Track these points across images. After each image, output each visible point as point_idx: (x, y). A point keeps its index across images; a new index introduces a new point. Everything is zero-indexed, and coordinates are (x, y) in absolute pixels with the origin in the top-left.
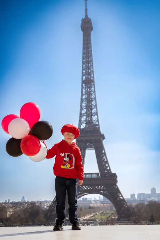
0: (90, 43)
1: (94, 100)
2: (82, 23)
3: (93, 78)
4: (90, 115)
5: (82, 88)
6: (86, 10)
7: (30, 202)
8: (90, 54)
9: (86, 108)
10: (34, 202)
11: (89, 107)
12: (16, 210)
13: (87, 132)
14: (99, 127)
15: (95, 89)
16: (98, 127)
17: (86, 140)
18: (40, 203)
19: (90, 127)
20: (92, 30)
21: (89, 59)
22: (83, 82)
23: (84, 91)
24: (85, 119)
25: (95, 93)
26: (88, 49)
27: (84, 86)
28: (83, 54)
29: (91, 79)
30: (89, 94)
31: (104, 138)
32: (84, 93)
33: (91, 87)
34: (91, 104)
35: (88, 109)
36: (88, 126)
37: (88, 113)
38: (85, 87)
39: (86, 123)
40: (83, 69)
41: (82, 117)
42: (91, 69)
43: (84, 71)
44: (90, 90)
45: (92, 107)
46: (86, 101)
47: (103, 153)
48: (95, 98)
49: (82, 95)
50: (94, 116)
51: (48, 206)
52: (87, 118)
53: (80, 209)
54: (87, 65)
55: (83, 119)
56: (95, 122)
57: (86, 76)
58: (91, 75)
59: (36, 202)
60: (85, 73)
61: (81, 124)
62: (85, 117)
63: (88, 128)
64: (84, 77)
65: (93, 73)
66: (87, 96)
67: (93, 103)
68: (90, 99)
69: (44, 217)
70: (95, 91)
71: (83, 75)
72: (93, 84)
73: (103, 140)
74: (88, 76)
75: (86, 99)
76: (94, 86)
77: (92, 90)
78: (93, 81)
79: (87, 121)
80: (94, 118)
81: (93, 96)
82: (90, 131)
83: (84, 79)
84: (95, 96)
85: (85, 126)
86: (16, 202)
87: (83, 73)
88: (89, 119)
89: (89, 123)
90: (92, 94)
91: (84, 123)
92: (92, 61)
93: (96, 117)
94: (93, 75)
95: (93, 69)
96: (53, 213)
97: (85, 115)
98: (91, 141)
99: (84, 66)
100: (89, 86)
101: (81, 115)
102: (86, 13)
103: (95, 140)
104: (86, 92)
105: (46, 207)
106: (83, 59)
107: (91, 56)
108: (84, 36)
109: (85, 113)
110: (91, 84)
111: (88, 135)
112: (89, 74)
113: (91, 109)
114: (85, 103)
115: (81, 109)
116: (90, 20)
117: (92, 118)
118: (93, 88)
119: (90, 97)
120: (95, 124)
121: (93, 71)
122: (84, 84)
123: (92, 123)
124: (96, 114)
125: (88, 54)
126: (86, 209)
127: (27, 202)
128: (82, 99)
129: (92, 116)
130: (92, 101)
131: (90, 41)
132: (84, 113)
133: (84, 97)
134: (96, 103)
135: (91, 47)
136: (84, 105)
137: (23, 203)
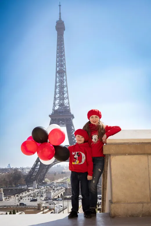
0: (63, 41)
1: (66, 87)
2: (57, 25)
3: (65, 69)
4: (62, 99)
5: (56, 77)
6: (60, 13)
7: (14, 169)
8: (63, 49)
9: (59, 94)
10: (18, 169)
11: (62, 93)
12: (2, 175)
13: (60, 112)
14: (70, 109)
15: (66, 78)
16: (68, 108)
17: (59, 119)
18: (23, 169)
19: (62, 109)
20: (64, 30)
21: (62, 54)
22: (57, 72)
23: (58, 79)
24: (58, 102)
25: (66, 81)
26: (61, 45)
27: (57, 75)
28: (57, 49)
29: (64, 70)
30: (62, 82)
31: (73, 117)
32: (58, 81)
33: (63, 76)
34: (64, 90)
35: (61, 94)
36: (60, 108)
37: (61, 97)
38: (59, 77)
39: (59, 106)
40: (57, 62)
41: (56, 100)
42: (63, 62)
43: (58, 64)
44: (63, 79)
45: (64, 92)
46: (59, 88)
47: (72, 129)
48: (67, 85)
49: (56, 82)
50: (65, 99)
51: (28, 172)
52: (60, 102)
53: (54, 174)
54: (60, 58)
55: (57, 102)
56: (66, 104)
57: (59, 67)
58: (63, 67)
59: (19, 169)
60: (59, 64)
61: (55, 106)
62: (58, 101)
63: (61, 109)
64: (58, 68)
65: (65, 65)
66: (60, 84)
67: (65, 89)
68: (63, 86)
69: (25, 180)
70: (66, 80)
71: (57, 67)
72: (65, 74)
73: (73, 119)
74: (61, 68)
75: (59, 86)
76: (66, 76)
77: (64, 79)
78: (65, 72)
79: (60, 104)
80: (66, 101)
81: (65, 84)
82: (62, 112)
83: (58, 70)
84: (67, 83)
85: (58, 108)
86: (3, 169)
87: (57, 65)
88: (62, 102)
89: (62, 105)
90: (64, 82)
91: (57, 105)
92: (64, 55)
93: (67, 100)
94: (65, 67)
95: (65, 62)
96: (32, 177)
97: (59, 99)
98: (63, 120)
99: (58, 59)
100: (62, 75)
101: (55, 99)
102: (60, 16)
103: (66, 119)
104: (59, 80)
105: (27, 172)
106: (57, 53)
107: (64, 51)
108: (58, 35)
109: (59, 97)
110: (63, 74)
111: (61, 114)
112: (62, 66)
113: (63, 94)
114: (58, 89)
115: (56, 94)
116: (63, 22)
117: (64, 102)
118: (65, 77)
119: (63, 84)
120: (66, 106)
121: (65, 64)
122: (57, 74)
123: (64, 105)
124: (68, 98)
125: (61, 49)
126: (59, 174)
127: (11, 169)
128: (56, 86)
129: (64, 99)
130: (64, 87)
131: (63, 39)
132: (57, 98)
133: (58, 84)
134: (67, 89)
135: (63, 44)
136: (57, 90)
137: (8, 169)
